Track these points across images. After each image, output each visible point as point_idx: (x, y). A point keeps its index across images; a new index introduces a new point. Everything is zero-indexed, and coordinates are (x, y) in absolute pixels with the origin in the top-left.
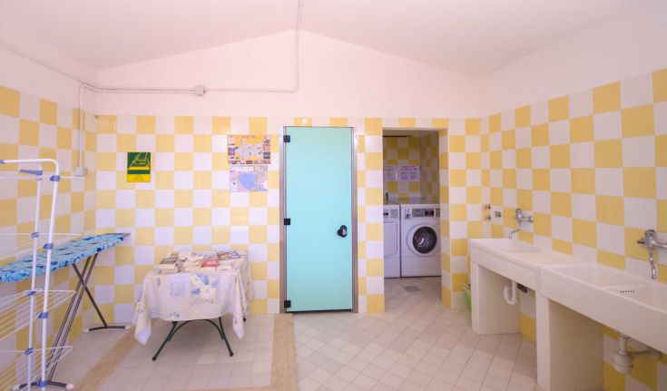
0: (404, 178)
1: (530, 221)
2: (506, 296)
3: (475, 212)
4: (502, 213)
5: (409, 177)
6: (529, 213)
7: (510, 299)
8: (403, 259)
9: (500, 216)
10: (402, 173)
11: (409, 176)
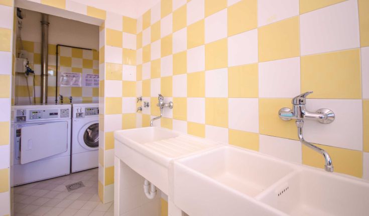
0: (87, 84)
1: (170, 107)
2: (146, 190)
3: (129, 105)
4: (150, 104)
5: (93, 84)
6: (170, 99)
7: (149, 193)
8: (73, 156)
9: (148, 106)
10: (87, 80)
11: (93, 82)
